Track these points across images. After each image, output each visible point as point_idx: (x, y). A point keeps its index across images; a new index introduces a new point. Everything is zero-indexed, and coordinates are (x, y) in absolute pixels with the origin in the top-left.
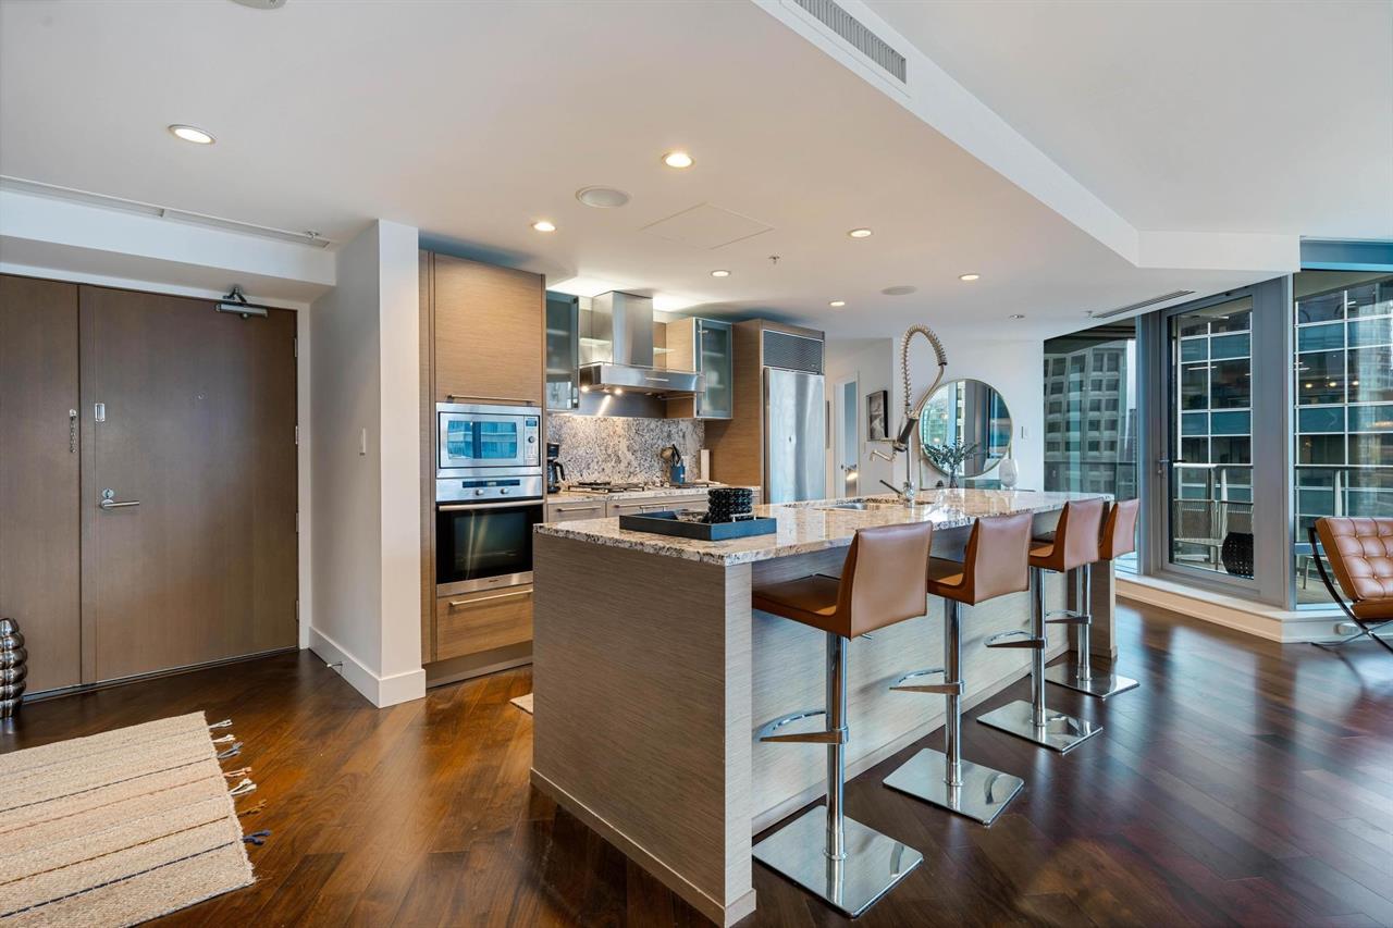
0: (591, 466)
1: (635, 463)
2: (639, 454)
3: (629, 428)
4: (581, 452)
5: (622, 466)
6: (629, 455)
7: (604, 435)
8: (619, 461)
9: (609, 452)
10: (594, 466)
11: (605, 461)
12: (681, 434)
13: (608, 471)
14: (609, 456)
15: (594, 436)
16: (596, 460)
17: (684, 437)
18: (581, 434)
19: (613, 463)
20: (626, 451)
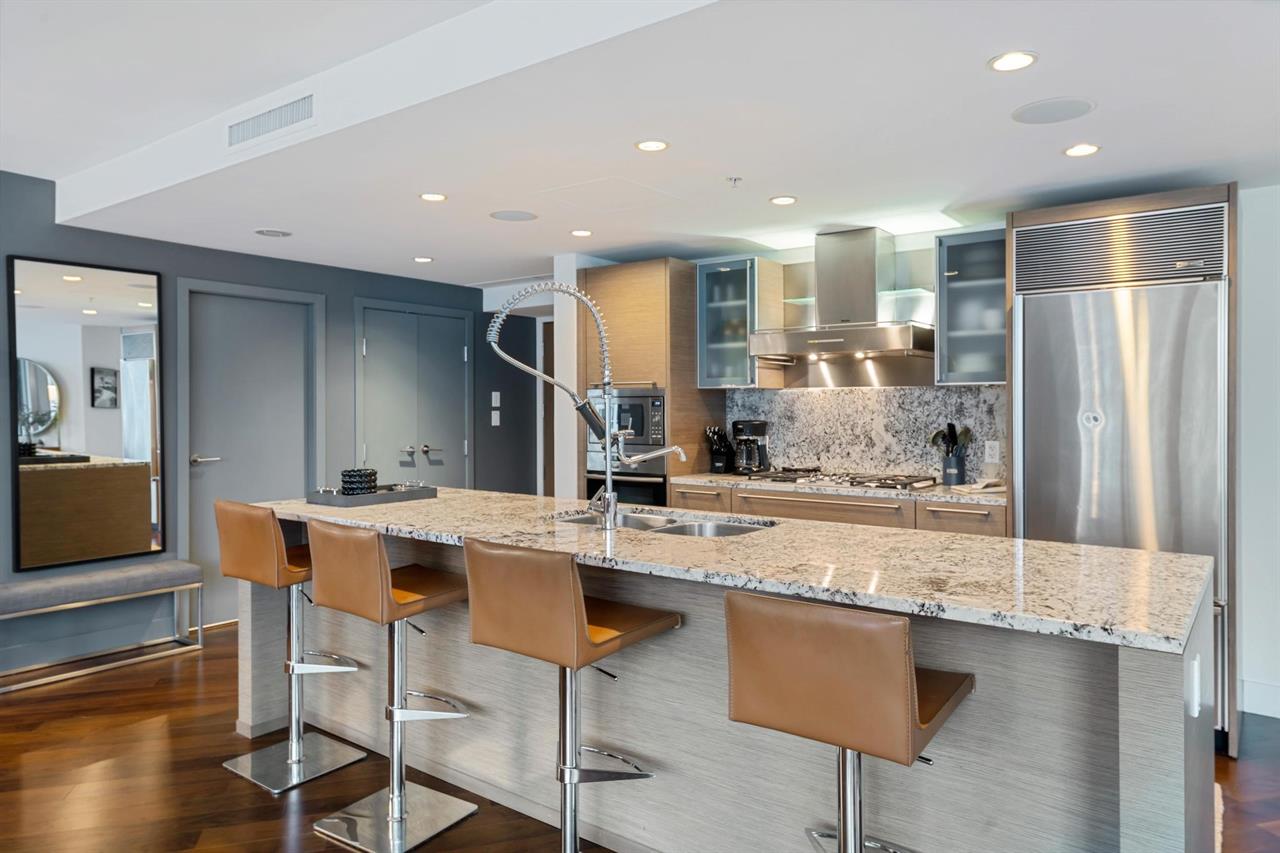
0: (832, 449)
1: (897, 448)
2: (904, 436)
3: (888, 400)
4: (819, 430)
5: (877, 451)
6: (888, 438)
7: (849, 411)
8: (871, 444)
9: (858, 431)
10: (835, 448)
11: (852, 444)
12: (985, 408)
13: (854, 456)
14: (858, 437)
15: (836, 412)
16: (837, 442)
17: (990, 411)
18: (818, 410)
19: (862, 447)
20: (883, 433)
